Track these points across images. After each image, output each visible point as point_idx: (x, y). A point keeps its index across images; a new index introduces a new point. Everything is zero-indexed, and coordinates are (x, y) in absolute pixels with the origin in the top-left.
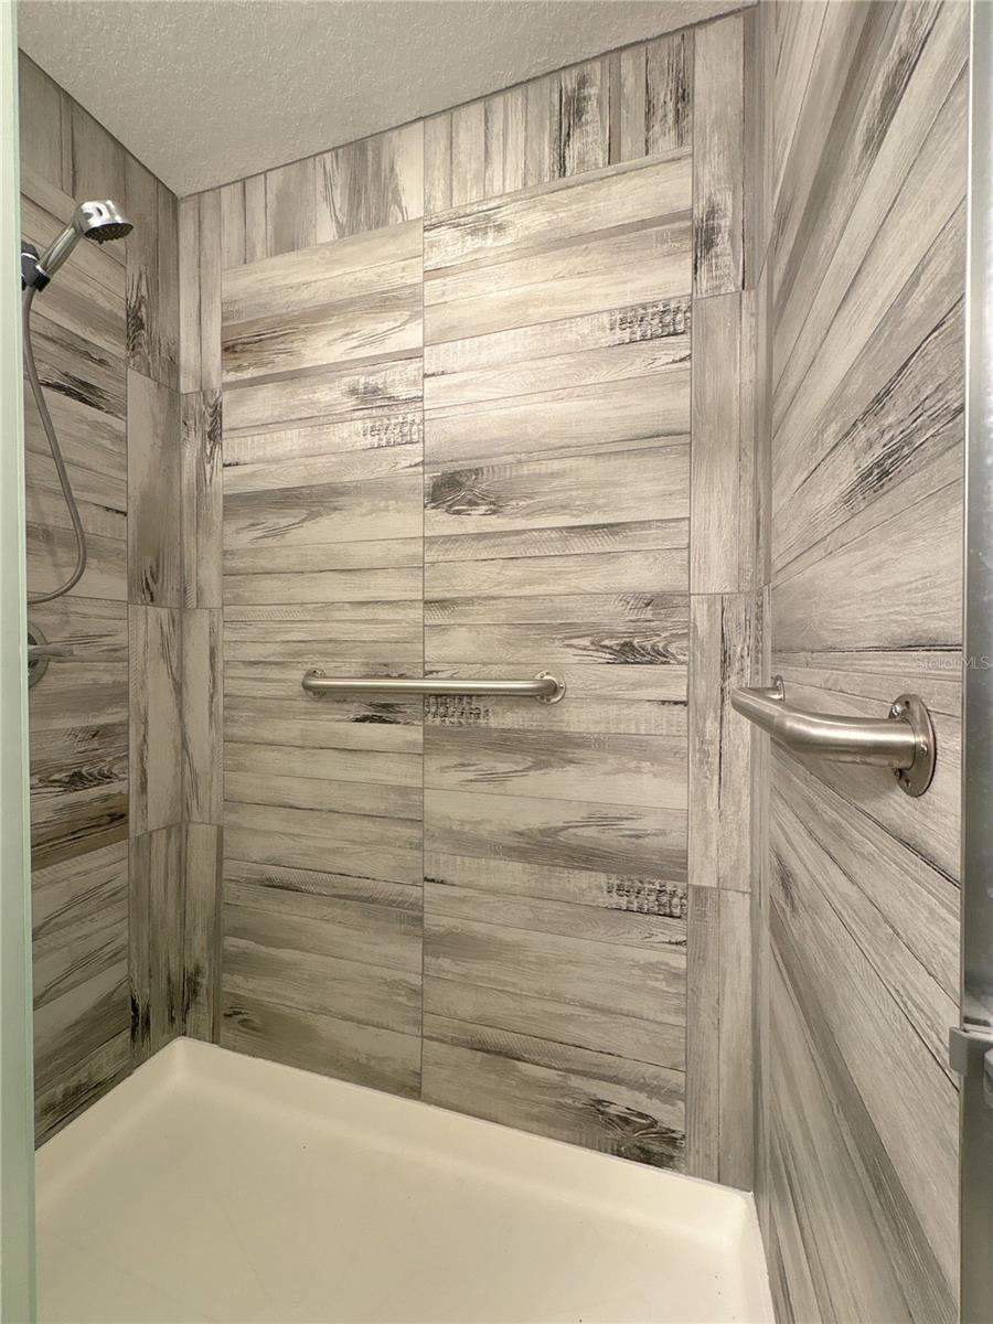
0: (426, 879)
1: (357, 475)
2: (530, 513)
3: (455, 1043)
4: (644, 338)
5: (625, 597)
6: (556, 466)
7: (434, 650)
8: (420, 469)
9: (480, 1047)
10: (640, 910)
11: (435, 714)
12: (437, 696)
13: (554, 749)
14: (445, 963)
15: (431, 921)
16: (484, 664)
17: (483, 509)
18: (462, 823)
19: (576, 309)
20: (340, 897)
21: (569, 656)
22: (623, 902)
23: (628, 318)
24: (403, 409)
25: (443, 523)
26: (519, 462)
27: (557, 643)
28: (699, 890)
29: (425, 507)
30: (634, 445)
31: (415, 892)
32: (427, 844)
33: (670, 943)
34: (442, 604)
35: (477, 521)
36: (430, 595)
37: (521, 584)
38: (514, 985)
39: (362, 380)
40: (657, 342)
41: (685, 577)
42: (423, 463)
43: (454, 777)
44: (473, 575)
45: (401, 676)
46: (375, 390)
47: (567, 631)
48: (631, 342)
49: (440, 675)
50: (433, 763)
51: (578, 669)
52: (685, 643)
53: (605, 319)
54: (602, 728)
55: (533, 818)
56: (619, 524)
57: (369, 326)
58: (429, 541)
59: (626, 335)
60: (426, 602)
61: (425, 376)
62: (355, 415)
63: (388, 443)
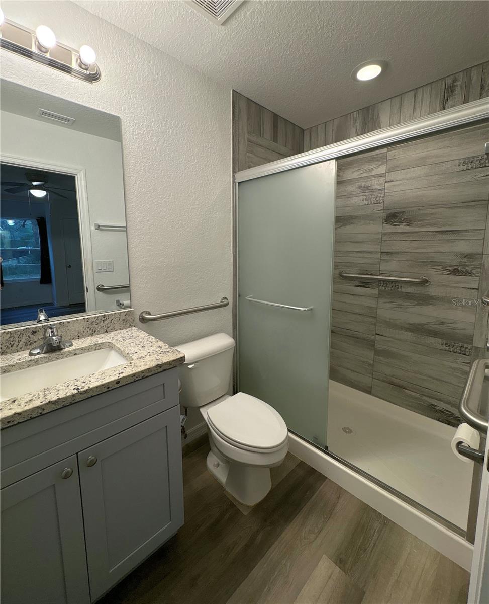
0: (376, 334)
1: (360, 213)
2: (423, 226)
3: (383, 381)
4: (472, 168)
5: (456, 254)
6: (433, 211)
7: (383, 267)
8: (382, 212)
9: (392, 383)
10: (453, 352)
11: (383, 286)
12: (384, 281)
13: (426, 300)
14: (381, 358)
15: (377, 346)
16: (402, 272)
17: (404, 224)
18: (390, 319)
19: (445, 159)
20: (347, 336)
21: (433, 272)
22: (447, 348)
23: (467, 161)
24: (378, 192)
25: (389, 228)
26: (419, 209)
27: (429, 267)
28: (477, 348)
29: (383, 223)
30: (465, 204)
31: (373, 337)
32: (377, 324)
33: (464, 363)
34: (387, 253)
35: (402, 228)
36: (382, 251)
37: (418, 248)
38: (405, 368)
39: (363, 184)
40: (478, 169)
41: (481, 248)
42: (383, 210)
43: (388, 305)
44: (399, 245)
45: (371, 275)
46: (368, 187)
47: (433, 264)
48: (467, 169)
49: (385, 275)
51: (436, 276)
52: (479, 270)
53: (457, 162)
54: (444, 295)
55: (416, 320)
56: (456, 230)
57: (366, 167)
58: (384, 234)
59: (465, 167)
60: (382, 253)
61: (386, 182)
62: (360, 195)
63: (371, 203)
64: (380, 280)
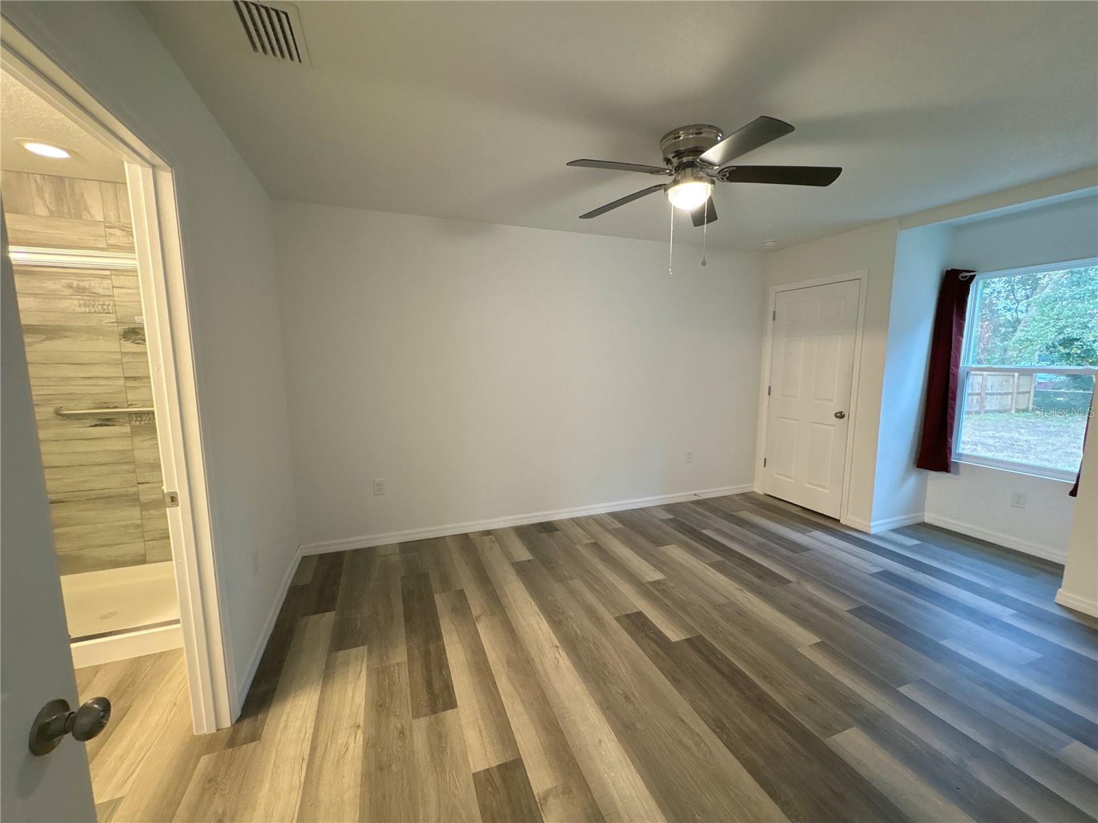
0: (139, 483)
1: (77, 323)
7: (131, 396)
8: (115, 324)
11: (136, 421)
12: (136, 414)
14: (152, 512)
15: (143, 498)
24: (102, 299)
25: (130, 347)
29: (120, 340)
31: (134, 489)
32: (137, 470)
34: (134, 378)
36: (126, 375)
39: (75, 283)
42: (117, 322)
43: (148, 443)
45: (115, 407)
46: (84, 288)
49: (137, 406)
50: (137, 440)
58: (123, 354)
60: (126, 378)
61: (113, 287)
62: (73, 297)
63: (95, 312)
64: (130, 414)
